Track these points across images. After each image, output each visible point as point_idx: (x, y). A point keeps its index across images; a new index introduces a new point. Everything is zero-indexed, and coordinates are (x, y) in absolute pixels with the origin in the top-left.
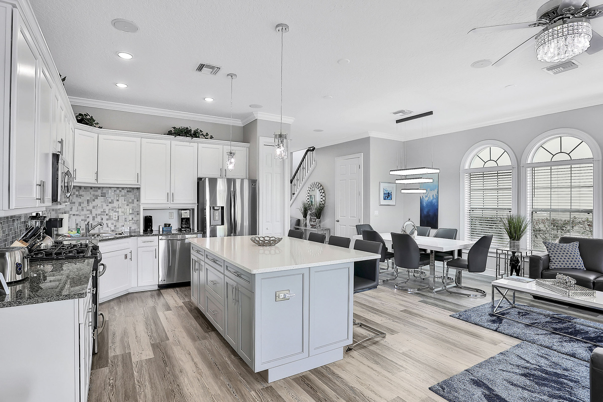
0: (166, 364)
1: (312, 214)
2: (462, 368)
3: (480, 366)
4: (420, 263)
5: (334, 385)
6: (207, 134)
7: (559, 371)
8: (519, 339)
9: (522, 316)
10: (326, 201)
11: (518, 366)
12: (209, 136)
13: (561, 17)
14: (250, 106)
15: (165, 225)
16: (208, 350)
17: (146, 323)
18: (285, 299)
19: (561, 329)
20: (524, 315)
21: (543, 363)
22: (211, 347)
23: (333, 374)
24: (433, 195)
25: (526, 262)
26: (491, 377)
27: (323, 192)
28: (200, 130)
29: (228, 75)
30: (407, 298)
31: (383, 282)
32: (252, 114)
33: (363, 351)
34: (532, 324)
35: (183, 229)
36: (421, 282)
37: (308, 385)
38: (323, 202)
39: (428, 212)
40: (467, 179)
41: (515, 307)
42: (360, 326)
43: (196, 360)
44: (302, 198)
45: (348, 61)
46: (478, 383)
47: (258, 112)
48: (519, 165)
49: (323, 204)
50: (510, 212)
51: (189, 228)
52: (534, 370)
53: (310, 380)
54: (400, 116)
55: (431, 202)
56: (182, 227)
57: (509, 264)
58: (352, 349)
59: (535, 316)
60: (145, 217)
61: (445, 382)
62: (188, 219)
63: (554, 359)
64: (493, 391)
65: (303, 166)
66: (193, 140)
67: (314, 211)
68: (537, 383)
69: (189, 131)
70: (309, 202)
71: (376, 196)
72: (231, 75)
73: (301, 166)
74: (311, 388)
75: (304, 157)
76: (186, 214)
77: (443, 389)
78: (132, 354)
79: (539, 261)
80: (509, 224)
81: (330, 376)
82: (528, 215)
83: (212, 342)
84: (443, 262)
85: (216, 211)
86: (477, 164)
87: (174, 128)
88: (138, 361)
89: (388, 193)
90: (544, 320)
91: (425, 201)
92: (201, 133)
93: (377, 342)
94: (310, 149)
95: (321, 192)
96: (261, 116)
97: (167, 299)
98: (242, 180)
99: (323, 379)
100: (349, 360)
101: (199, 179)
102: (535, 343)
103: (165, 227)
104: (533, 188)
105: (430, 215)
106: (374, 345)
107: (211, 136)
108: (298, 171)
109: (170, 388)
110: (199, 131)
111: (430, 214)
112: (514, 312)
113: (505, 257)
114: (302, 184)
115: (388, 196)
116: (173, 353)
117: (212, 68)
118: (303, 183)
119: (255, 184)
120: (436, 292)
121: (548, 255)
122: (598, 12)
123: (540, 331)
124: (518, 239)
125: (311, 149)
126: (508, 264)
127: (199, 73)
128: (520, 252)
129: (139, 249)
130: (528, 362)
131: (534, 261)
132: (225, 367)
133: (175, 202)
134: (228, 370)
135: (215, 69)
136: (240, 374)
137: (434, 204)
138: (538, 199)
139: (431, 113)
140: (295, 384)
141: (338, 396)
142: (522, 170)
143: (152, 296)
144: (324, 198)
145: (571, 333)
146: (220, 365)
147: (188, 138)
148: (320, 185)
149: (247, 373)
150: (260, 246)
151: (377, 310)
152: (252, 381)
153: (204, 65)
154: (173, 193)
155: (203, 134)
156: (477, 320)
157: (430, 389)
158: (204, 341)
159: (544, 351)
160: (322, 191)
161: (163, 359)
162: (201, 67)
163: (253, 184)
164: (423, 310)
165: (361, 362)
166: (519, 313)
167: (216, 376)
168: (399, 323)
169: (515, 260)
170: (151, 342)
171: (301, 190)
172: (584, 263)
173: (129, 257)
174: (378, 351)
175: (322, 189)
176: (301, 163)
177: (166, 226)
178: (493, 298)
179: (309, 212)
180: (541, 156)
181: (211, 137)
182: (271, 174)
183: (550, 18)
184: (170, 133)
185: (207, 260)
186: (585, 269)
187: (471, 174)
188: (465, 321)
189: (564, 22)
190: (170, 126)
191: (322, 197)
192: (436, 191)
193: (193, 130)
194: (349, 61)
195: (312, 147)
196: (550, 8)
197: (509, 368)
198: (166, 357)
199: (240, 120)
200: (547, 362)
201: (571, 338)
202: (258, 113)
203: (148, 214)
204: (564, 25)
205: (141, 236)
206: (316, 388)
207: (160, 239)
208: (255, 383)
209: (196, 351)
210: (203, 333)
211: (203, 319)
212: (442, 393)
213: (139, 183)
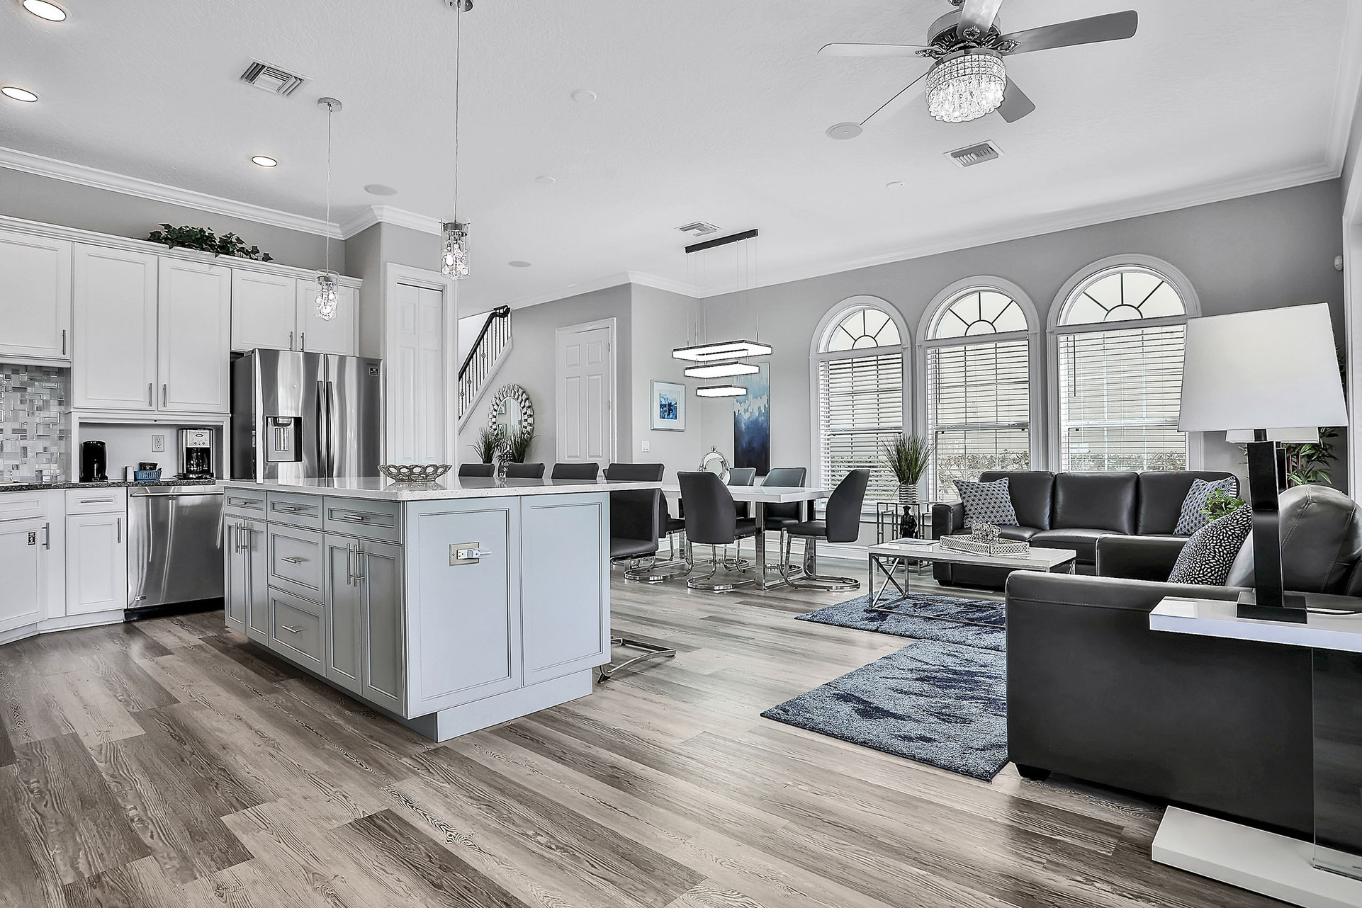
0: (183, 741)
1: (504, 456)
2: (819, 683)
3: (850, 676)
4: (737, 531)
5: (580, 730)
6: (255, 250)
7: (973, 669)
8: (914, 638)
9: (920, 608)
10: (535, 426)
11: (912, 670)
12: (261, 254)
13: (962, 45)
14: (366, 189)
15: (142, 466)
16: (286, 708)
17: (107, 681)
18: (471, 560)
19: (980, 619)
20: (923, 607)
21: (949, 661)
22: (293, 703)
23: (576, 715)
24: (760, 407)
25: (928, 528)
26: (868, 688)
27: (529, 407)
28: (238, 239)
29: (321, 101)
30: (713, 600)
31: (664, 580)
32: (368, 208)
33: (630, 680)
34: (937, 616)
35: (191, 476)
36: (739, 576)
37: (524, 736)
38: (529, 428)
39: (750, 443)
40: (823, 372)
41: (910, 598)
42: (623, 644)
43: (257, 726)
44: (482, 423)
45: (592, 96)
46: (845, 698)
47: (384, 206)
48: (913, 341)
49: (529, 434)
50: (900, 433)
51: (208, 472)
52: (936, 672)
53: (528, 730)
54: (694, 238)
55: (755, 422)
56: (189, 471)
57: (899, 532)
58: (609, 678)
59: (941, 606)
60: (85, 443)
61: (789, 703)
62: (205, 451)
63: (967, 656)
64: (871, 703)
65: (482, 351)
66: (219, 259)
67: (508, 449)
68: (938, 686)
69: (208, 237)
70: (495, 430)
71: (644, 414)
72: (327, 102)
73: (478, 349)
74: (532, 739)
75: (485, 330)
76: (201, 440)
77: (786, 711)
78: (81, 735)
79: (947, 514)
80: (898, 454)
81: (570, 720)
82: (930, 437)
83: (297, 693)
84: (780, 532)
85: (282, 430)
86: (841, 343)
87: (167, 226)
88: (101, 745)
89: (670, 405)
90: (953, 610)
91: (745, 420)
92: (240, 246)
93: (659, 664)
94: (498, 311)
95: (524, 406)
96: (389, 214)
97: (154, 636)
98: (342, 359)
99: (556, 725)
100: (607, 693)
101: (235, 356)
102: (938, 640)
103: (141, 469)
104: (938, 387)
105: (754, 448)
106: (653, 669)
107: (267, 255)
108: (468, 369)
109: (203, 776)
110: (234, 240)
111: (754, 446)
112: (907, 604)
113: (893, 521)
114: (480, 391)
115: (669, 410)
116: (197, 722)
117: (285, 76)
118: (481, 388)
119: (377, 370)
120: (769, 587)
121: (962, 504)
122: (1013, 45)
123: (948, 625)
124: (914, 482)
125: (502, 311)
126: (897, 532)
127: (246, 86)
128: (917, 505)
129: (70, 519)
130: (927, 664)
131: (940, 513)
132: (333, 731)
133: (169, 407)
134: (342, 733)
135: (289, 82)
136: (371, 737)
137: (761, 426)
138: (945, 406)
139: (754, 233)
140: (496, 738)
141: (588, 744)
142: (919, 352)
143: (111, 637)
144: (530, 420)
145: (995, 622)
146: (320, 728)
147: (205, 252)
148: (520, 391)
149: (386, 733)
150: (403, 480)
151: (655, 621)
152: (401, 744)
153: (263, 67)
154: (165, 385)
155: (243, 248)
156: (844, 620)
157: (762, 715)
158: (271, 697)
159: (952, 647)
160: (527, 404)
161: (171, 733)
162: (254, 72)
163: (372, 369)
164: (744, 615)
165: (629, 695)
166: (915, 605)
167: (314, 746)
168: (699, 635)
169: (909, 522)
170: (131, 710)
171: (477, 404)
172: (1016, 514)
173: (40, 538)
174: (661, 677)
175: (527, 399)
176: (477, 344)
177: (145, 469)
178: (871, 590)
179: (497, 453)
180: (949, 327)
181: (267, 258)
182: (414, 351)
183: (947, 46)
184: (155, 237)
185: (273, 516)
186: (1018, 525)
187: (830, 363)
188: (822, 623)
189: (967, 53)
190: (156, 221)
191: (526, 418)
192: (765, 398)
193: (217, 237)
194: (596, 97)
195: (503, 307)
196: (946, 27)
197: (897, 673)
198: (177, 730)
199: (338, 225)
200: (957, 661)
201: (994, 627)
202: (383, 208)
203: (94, 436)
204: (966, 57)
205: (75, 486)
206: (541, 739)
207: (131, 496)
208: (409, 746)
209: (254, 713)
210: (268, 683)
211: (259, 661)
212: (784, 717)
213: (68, 356)
